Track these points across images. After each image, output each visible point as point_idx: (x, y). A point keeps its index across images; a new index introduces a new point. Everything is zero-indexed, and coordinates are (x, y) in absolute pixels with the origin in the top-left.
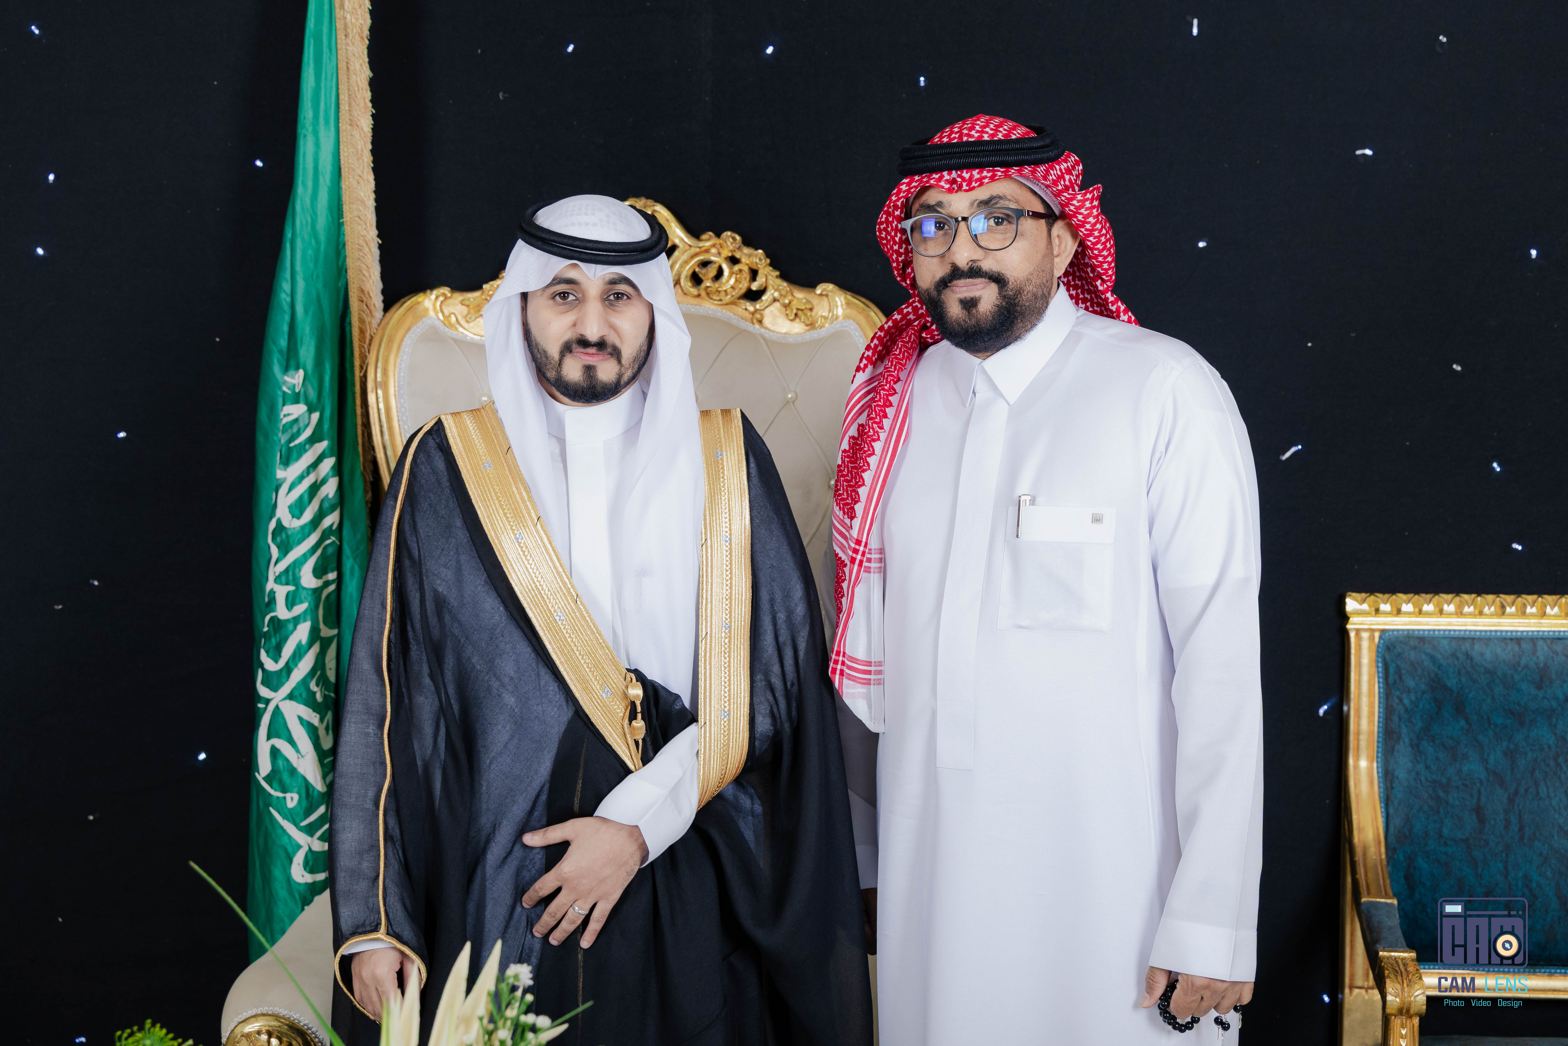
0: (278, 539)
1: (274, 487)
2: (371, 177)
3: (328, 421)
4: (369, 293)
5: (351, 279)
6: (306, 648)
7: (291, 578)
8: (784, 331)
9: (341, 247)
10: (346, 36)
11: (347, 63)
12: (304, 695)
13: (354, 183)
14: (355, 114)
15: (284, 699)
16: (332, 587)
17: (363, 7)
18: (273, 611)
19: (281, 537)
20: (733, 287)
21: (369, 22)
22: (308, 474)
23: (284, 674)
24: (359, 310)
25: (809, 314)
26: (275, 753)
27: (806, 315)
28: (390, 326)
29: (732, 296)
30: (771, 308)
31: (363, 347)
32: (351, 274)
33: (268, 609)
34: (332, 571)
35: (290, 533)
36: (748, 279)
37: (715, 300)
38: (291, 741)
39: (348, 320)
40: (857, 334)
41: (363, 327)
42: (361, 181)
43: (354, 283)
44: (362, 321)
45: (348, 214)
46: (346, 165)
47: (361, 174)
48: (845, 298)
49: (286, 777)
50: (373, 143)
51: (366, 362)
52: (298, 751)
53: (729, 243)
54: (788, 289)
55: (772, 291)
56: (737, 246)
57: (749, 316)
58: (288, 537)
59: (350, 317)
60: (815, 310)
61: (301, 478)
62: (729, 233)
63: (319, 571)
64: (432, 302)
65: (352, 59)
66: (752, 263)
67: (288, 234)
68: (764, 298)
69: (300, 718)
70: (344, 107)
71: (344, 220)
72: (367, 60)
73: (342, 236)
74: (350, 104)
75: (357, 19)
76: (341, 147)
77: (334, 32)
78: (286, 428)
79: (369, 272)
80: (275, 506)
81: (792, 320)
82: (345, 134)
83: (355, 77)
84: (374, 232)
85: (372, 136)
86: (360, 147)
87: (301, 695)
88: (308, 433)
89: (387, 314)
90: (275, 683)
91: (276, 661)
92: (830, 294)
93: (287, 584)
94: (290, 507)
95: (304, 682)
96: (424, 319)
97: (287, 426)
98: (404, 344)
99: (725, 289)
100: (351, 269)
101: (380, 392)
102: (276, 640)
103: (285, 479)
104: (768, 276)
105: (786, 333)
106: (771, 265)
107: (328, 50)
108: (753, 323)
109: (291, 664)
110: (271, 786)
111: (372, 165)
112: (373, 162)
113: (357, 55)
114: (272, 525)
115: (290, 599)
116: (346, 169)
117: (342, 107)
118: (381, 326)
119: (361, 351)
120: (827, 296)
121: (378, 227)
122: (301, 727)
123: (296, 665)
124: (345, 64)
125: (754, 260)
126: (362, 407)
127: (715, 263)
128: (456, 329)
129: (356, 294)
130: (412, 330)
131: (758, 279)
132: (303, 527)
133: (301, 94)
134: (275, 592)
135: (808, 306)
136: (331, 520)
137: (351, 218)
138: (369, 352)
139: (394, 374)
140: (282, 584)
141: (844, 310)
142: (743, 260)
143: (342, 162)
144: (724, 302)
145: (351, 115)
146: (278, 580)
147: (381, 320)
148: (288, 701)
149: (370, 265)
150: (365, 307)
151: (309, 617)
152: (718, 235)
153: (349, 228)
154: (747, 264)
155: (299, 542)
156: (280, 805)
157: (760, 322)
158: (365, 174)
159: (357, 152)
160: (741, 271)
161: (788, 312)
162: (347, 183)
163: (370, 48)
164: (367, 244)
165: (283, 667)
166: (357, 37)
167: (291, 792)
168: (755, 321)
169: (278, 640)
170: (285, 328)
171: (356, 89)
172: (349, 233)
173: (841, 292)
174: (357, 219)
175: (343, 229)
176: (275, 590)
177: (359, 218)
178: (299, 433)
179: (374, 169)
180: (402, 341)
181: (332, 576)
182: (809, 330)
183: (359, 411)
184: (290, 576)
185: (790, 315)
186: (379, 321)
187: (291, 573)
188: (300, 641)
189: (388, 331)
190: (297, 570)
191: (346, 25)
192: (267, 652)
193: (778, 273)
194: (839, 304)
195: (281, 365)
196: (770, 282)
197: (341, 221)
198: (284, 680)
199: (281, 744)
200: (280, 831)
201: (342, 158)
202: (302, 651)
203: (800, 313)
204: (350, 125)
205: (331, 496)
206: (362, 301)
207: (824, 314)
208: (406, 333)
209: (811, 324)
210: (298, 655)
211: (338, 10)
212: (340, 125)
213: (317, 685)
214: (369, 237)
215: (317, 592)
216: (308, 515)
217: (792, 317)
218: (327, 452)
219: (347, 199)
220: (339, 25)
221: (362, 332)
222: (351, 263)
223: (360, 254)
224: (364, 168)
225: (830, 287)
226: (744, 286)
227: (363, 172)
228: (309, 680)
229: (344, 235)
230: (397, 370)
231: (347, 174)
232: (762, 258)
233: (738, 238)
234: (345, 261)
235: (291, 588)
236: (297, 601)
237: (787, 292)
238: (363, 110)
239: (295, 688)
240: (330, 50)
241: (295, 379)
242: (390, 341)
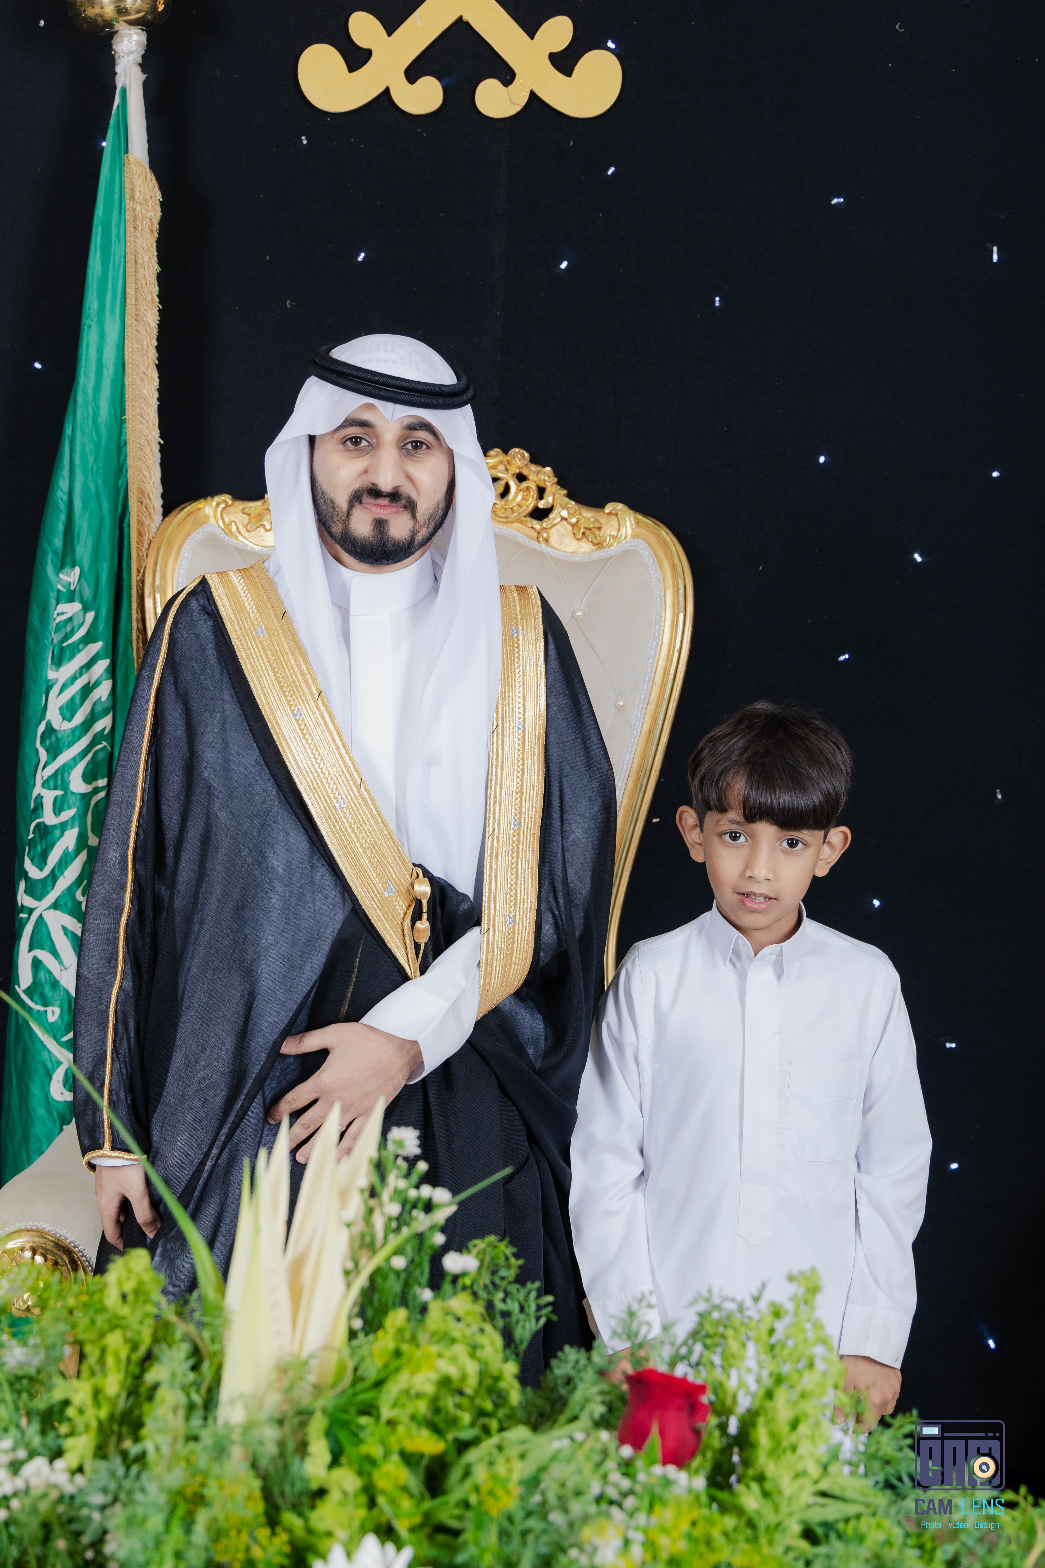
0: (48, 742)
1: (44, 689)
2: (155, 375)
3: (104, 622)
4: (149, 495)
5: (131, 479)
6: (73, 855)
7: (59, 782)
8: (571, 550)
9: (122, 444)
10: (135, 228)
11: (135, 256)
12: (69, 904)
13: (138, 380)
14: (142, 309)
15: (49, 908)
16: (102, 794)
17: (154, 198)
18: (40, 817)
19: (51, 740)
20: (519, 505)
21: (159, 214)
22: (81, 675)
23: (49, 882)
24: (139, 511)
25: (597, 533)
26: (37, 964)
27: (594, 534)
28: (170, 530)
29: (519, 514)
30: (558, 527)
31: (141, 549)
32: (131, 473)
33: (34, 816)
34: (103, 778)
35: (60, 736)
36: (535, 496)
37: (501, 517)
38: (54, 953)
39: (126, 521)
40: (647, 553)
41: (142, 530)
42: (145, 379)
43: (134, 483)
44: (140, 523)
45: (131, 411)
46: (130, 361)
47: (145, 371)
48: (635, 518)
49: (47, 990)
50: (158, 340)
51: (144, 566)
52: (61, 963)
53: (517, 459)
54: (577, 507)
55: (560, 510)
56: (526, 462)
57: (535, 535)
58: (57, 739)
59: (129, 518)
60: (603, 530)
61: (74, 678)
62: (517, 450)
63: (89, 776)
64: (212, 509)
65: (141, 251)
66: (540, 480)
67: (68, 430)
68: (550, 516)
69: (64, 928)
70: (130, 301)
71: (127, 417)
72: (156, 253)
73: (123, 433)
74: (136, 299)
75: (147, 210)
76: (126, 342)
77: (123, 220)
78: (58, 628)
79: (150, 473)
80: (45, 707)
81: (578, 540)
82: (130, 328)
83: (143, 270)
84: (156, 432)
85: (158, 332)
86: (145, 343)
87: (66, 904)
88: (81, 632)
89: (166, 519)
90: (39, 892)
91: (41, 869)
92: (619, 513)
93: (55, 788)
94: (61, 709)
95: (70, 891)
96: (204, 526)
97: (61, 625)
98: (183, 549)
99: (510, 506)
100: (131, 468)
101: (158, 596)
102: (42, 847)
103: (57, 680)
104: (555, 496)
105: (572, 553)
106: (558, 483)
107: (117, 240)
108: (539, 542)
109: (56, 872)
110: (32, 1000)
111: (157, 363)
112: (158, 359)
113: (146, 248)
114: (42, 728)
115: (58, 805)
116: (130, 366)
117: (128, 301)
118: (160, 531)
119: (138, 554)
120: (616, 515)
121: (160, 427)
122: (65, 937)
123: (62, 873)
124: (133, 256)
125: (543, 477)
126: (137, 612)
127: (502, 480)
128: (236, 537)
129: (136, 494)
130: (192, 535)
131: (545, 496)
132: (73, 730)
133: (86, 285)
134: (42, 797)
135: (597, 525)
136: (104, 724)
137: (132, 415)
138: (147, 556)
139: (173, 579)
140: (51, 790)
141: (633, 529)
142: (531, 477)
143: (127, 358)
144: (510, 520)
145: (137, 309)
146: (45, 784)
147: (160, 525)
148: (52, 911)
149: (150, 466)
150: (145, 509)
151: (77, 823)
152: (506, 452)
153: (131, 426)
154: (535, 482)
155: (69, 746)
156: (41, 1018)
157: (546, 541)
158: (149, 370)
159: (142, 349)
160: (528, 488)
161: (575, 531)
162: (131, 380)
163: (158, 242)
164: (149, 445)
165: (48, 875)
166: (147, 228)
167: (53, 1006)
168: (541, 539)
169: (44, 847)
170: (61, 527)
171: (144, 282)
172: (131, 431)
173: (631, 512)
174: (139, 417)
175: (124, 426)
176: (42, 795)
177: (142, 416)
178: (72, 633)
179: (158, 367)
180: (181, 545)
181: (102, 782)
182: (596, 550)
183: (135, 615)
184: (59, 780)
185: (577, 534)
186: (158, 525)
187: (59, 777)
188: (67, 848)
189: (167, 534)
190: (66, 774)
191: (135, 217)
192: (32, 860)
193: (565, 492)
194: (628, 524)
195: (55, 566)
196: (559, 500)
197: (123, 418)
198: (49, 889)
199: (43, 955)
200: (39, 1046)
201: (126, 353)
202: (69, 858)
203: (587, 532)
204: (136, 320)
205: (103, 699)
206: (142, 503)
207: (612, 533)
208: (186, 538)
209: (598, 544)
210: (64, 862)
211: (128, 201)
212: (126, 319)
213: (83, 895)
214: (150, 438)
215: (86, 798)
216: (79, 718)
217: (580, 536)
218: (101, 653)
219: (130, 396)
220: (129, 216)
221: (140, 534)
222: (132, 462)
223: (142, 453)
224: (149, 365)
225: (620, 506)
226: (531, 503)
227: (147, 370)
228: (75, 889)
229: (126, 433)
230: (176, 574)
231: (130, 370)
232: (550, 475)
233: (527, 455)
234: (125, 459)
235: (59, 793)
236: (66, 806)
237: (576, 511)
238: (150, 305)
239: (60, 896)
240: (119, 240)
241: (71, 577)
242: (170, 545)
